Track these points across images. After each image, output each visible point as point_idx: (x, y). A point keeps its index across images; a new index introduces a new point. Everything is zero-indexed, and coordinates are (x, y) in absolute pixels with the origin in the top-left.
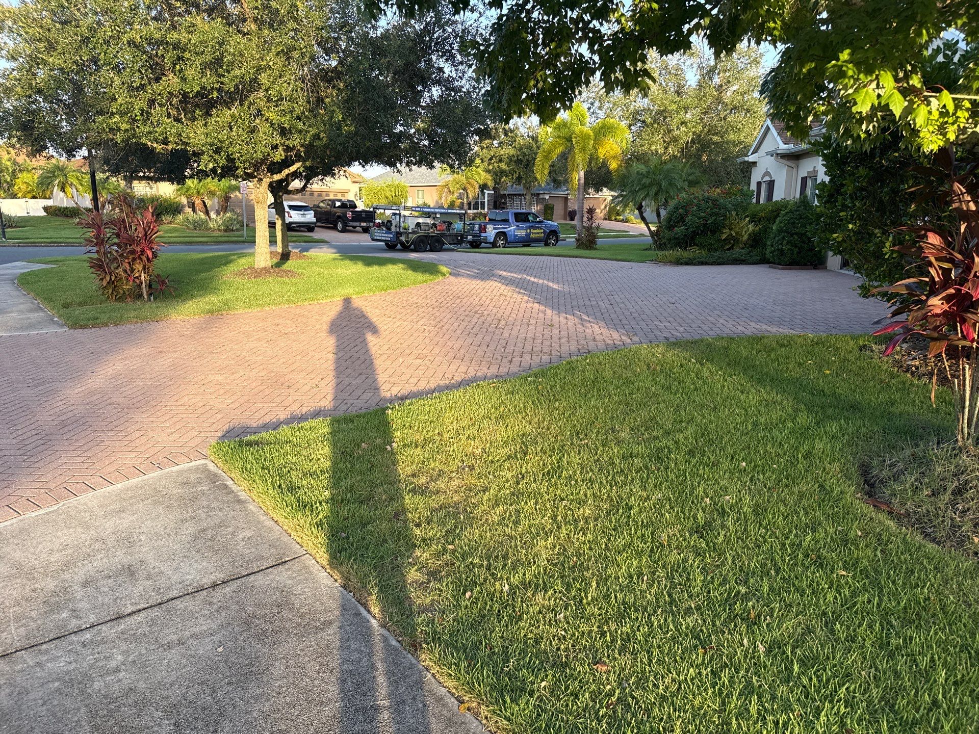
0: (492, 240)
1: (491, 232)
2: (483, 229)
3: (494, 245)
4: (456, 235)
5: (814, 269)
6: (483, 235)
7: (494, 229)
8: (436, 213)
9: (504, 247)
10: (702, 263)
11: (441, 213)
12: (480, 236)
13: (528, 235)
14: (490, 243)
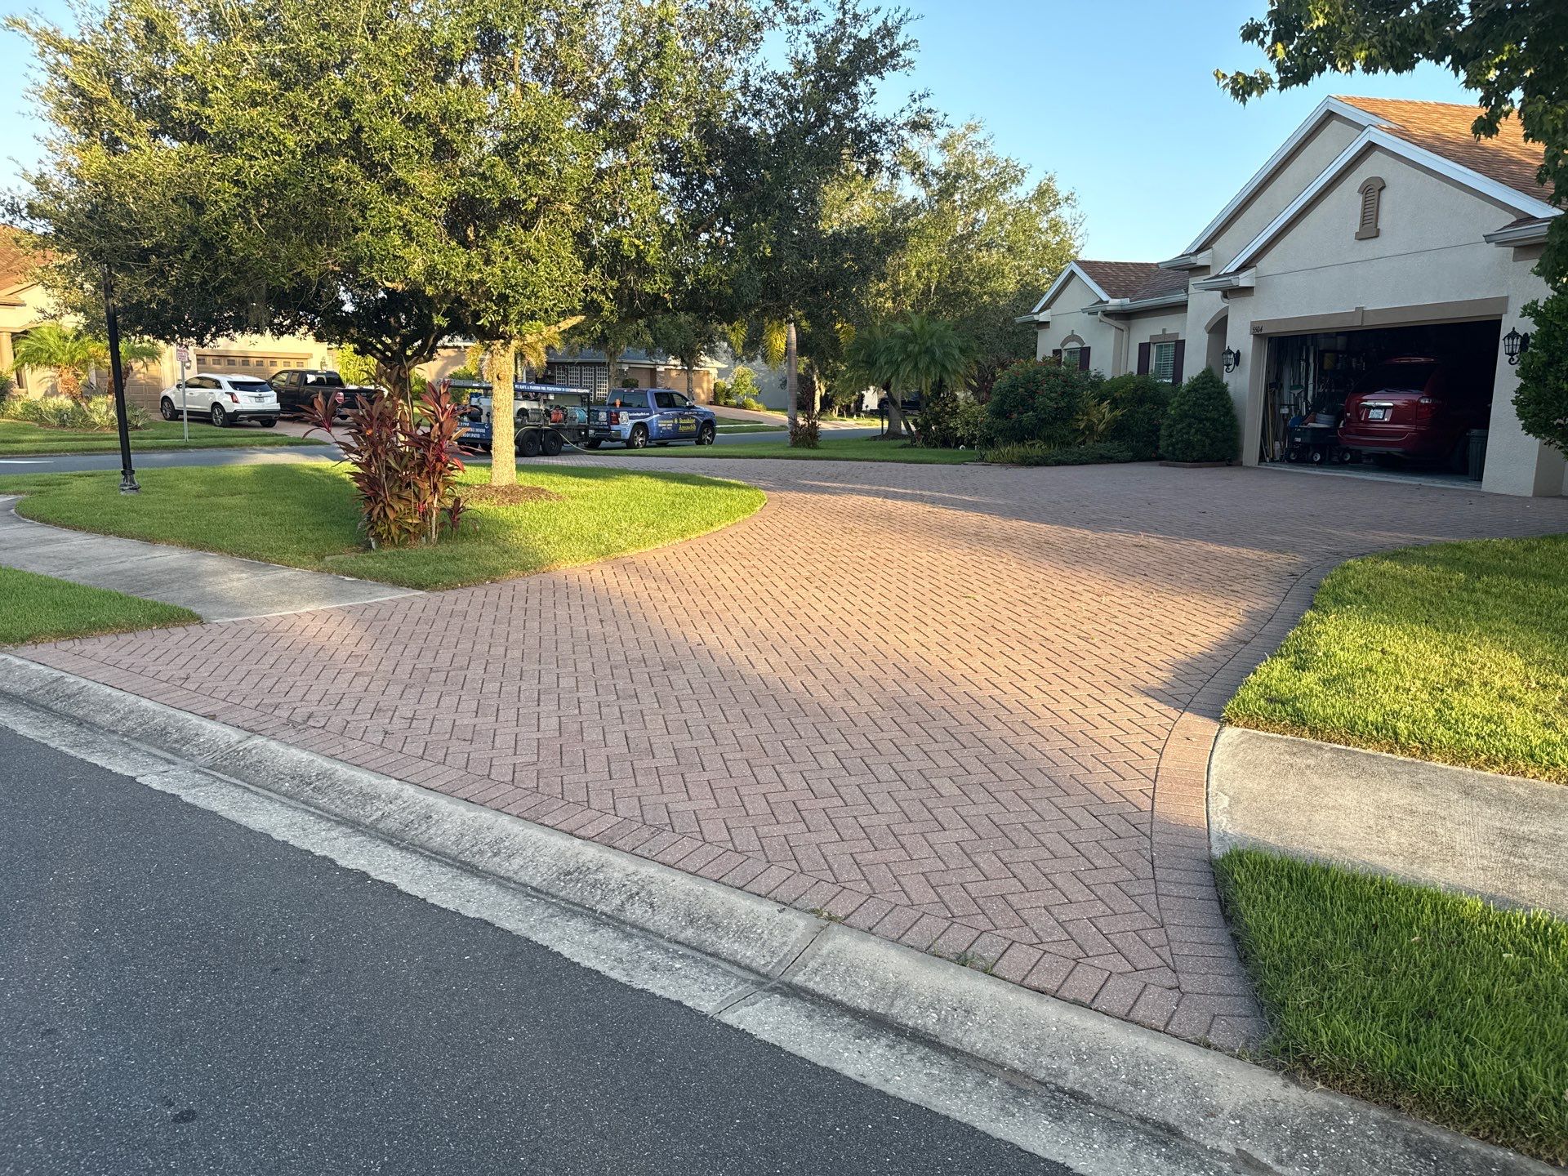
0: (627, 437)
1: (626, 423)
2: (614, 419)
3: (630, 444)
4: (579, 429)
5: (1228, 465)
6: (615, 427)
7: (631, 418)
8: (547, 394)
9: (645, 447)
10: (1059, 463)
11: (555, 393)
12: (610, 430)
13: (676, 427)
14: (624, 441)
